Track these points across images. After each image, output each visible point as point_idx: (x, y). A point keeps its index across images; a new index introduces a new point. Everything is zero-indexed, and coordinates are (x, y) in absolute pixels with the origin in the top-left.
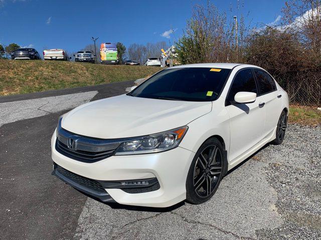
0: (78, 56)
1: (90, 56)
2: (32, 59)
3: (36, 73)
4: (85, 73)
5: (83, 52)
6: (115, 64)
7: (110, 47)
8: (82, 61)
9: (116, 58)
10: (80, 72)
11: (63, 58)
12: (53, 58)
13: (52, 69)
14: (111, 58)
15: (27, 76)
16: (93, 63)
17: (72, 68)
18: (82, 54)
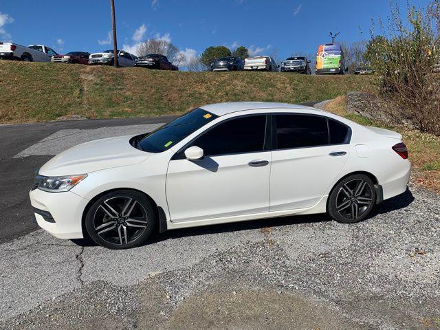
0: (285, 64)
1: (300, 63)
2: (230, 70)
3: (228, 88)
4: (286, 88)
5: (293, 59)
6: (334, 74)
7: (330, 50)
8: (288, 71)
9: (337, 65)
10: (279, 85)
11: (264, 67)
12: (254, 68)
13: (248, 83)
14: (330, 66)
15: (217, 92)
16: (303, 73)
17: (272, 80)
18: (291, 61)
